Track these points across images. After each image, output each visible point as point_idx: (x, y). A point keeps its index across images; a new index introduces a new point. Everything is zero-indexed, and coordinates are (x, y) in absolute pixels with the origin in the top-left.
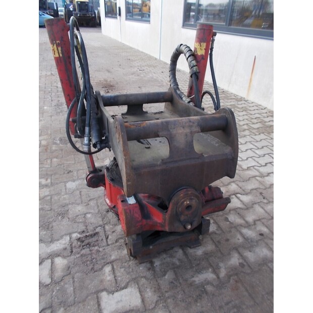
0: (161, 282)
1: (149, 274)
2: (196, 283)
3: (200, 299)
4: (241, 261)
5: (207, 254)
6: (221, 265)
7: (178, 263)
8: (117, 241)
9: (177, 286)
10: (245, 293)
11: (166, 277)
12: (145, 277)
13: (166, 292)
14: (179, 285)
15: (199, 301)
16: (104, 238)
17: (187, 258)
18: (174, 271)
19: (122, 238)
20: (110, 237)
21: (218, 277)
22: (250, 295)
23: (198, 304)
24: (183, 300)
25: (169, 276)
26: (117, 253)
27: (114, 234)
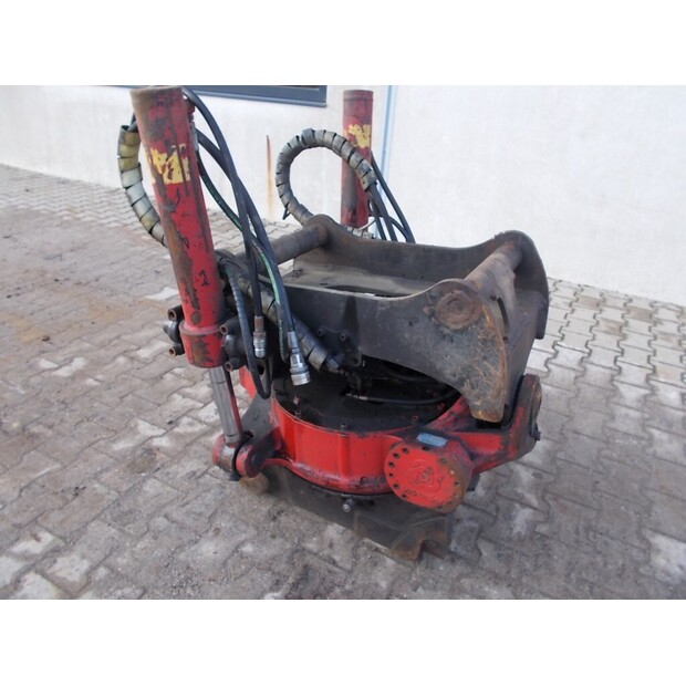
0: (487, 565)
1: (459, 568)
2: (524, 533)
3: (550, 549)
4: (532, 471)
5: (489, 488)
6: (520, 491)
7: (476, 525)
8: (356, 557)
9: (509, 555)
10: (578, 507)
11: (485, 554)
12: (461, 576)
13: (508, 573)
14: (510, 552)
15: (551, 553)
16: (330, 566)
17: (476, 509)
18: (484, 538)
19: (357, 547)
20: (337, 558)
21: (535, 509)
22: (582, 505)
23: (555, 557)
24: (536, 567)
25: (486, 550)
26: (380, 574)
27: (337, 548)
